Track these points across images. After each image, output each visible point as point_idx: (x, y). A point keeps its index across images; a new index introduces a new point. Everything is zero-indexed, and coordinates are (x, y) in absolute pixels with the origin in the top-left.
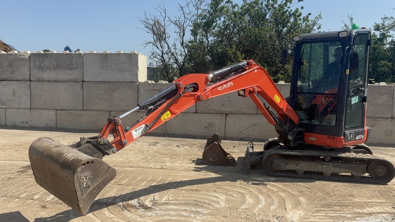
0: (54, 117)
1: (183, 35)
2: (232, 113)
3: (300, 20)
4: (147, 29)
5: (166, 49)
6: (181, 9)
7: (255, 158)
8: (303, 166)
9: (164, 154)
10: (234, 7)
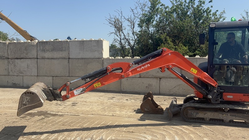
0: (51, 81)
1: (134, 28)
2: (164, 78)
3: (210, 15)
4: (110, 25)
5: (123, 37)
6: (132, 11)
7: (177, 109)
8: (209, 115)
9: (117, 105)
10: (166, 8)
